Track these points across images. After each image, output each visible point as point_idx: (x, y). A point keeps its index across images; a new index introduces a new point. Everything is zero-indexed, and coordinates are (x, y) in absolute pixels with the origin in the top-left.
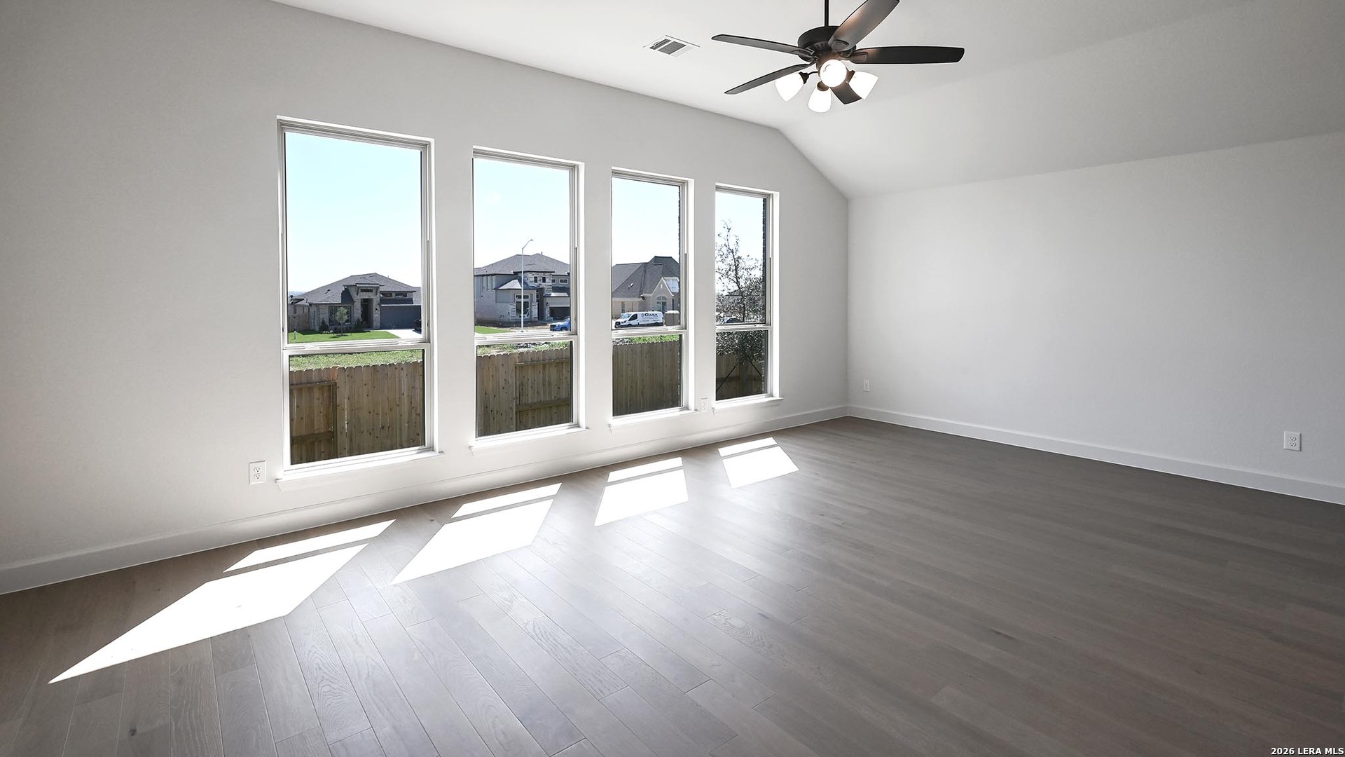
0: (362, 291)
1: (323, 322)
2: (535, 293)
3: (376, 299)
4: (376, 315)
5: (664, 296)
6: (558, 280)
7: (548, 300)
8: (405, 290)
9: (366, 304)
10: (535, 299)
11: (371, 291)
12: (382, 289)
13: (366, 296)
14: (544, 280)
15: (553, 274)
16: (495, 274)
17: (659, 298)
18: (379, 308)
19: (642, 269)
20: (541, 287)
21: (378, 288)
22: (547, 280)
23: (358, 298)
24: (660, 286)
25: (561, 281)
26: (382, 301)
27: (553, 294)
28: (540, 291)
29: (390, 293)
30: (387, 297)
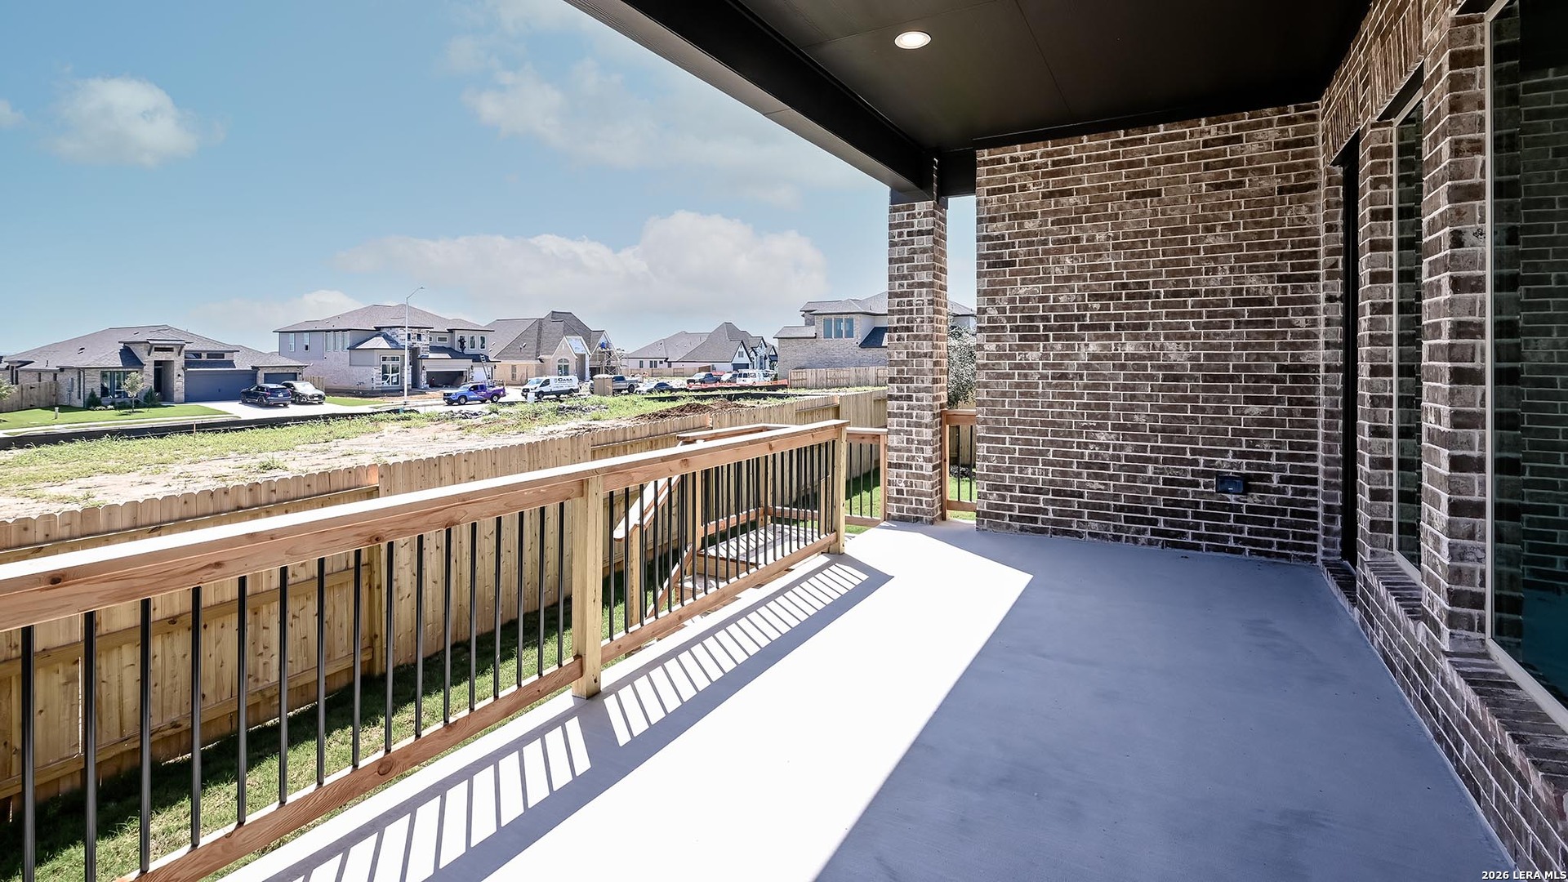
0: (157, 349)
1: (93, 394)
2: (407, 353)
3: (178, 361)
4: (178, 384)
5: (566, 358)
6: (436, 337)
7: (424, 363)
8: (222, 349)
9: (161, 369)
10: (407, 361)
11: (171, 350)
12: (186, 348)
13: (162, 356)
14: (419, 336)
15: (432, 330)
16: (349, 330)
17: (560, 361)
18: (182, 374)
19: (537, 325)
20: (415, 346)
21: (182, 346)
22: (423, 338)
23: (149, 360)
24: (561, 346)
25: (440, 339)
26: (188, 364)
27: (431, 356)
28: (414, 351)
29: (198, 355)
30: (193, 360)
